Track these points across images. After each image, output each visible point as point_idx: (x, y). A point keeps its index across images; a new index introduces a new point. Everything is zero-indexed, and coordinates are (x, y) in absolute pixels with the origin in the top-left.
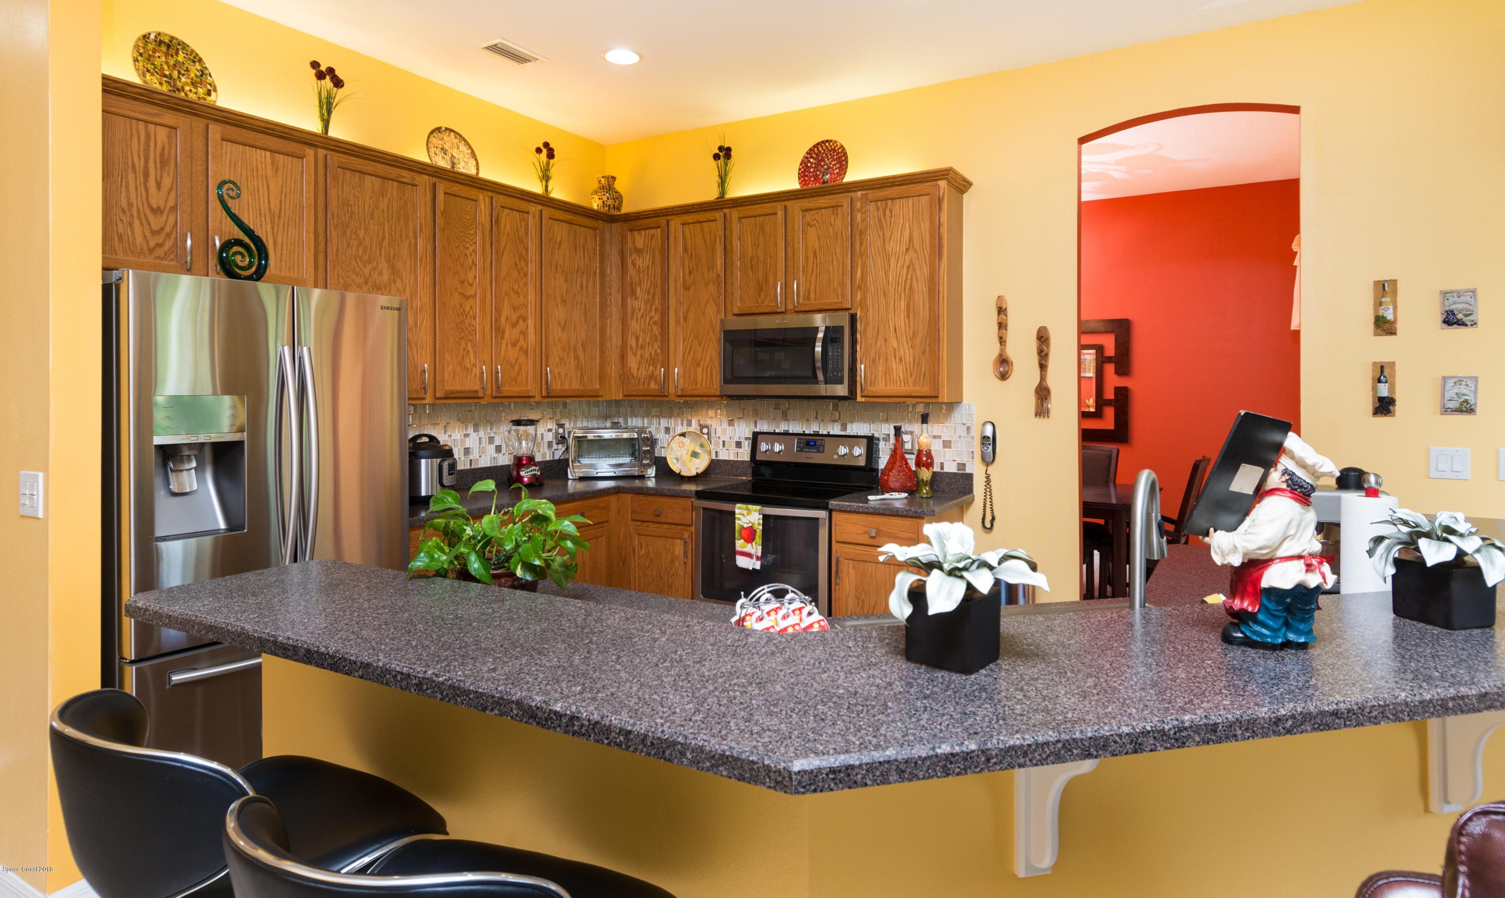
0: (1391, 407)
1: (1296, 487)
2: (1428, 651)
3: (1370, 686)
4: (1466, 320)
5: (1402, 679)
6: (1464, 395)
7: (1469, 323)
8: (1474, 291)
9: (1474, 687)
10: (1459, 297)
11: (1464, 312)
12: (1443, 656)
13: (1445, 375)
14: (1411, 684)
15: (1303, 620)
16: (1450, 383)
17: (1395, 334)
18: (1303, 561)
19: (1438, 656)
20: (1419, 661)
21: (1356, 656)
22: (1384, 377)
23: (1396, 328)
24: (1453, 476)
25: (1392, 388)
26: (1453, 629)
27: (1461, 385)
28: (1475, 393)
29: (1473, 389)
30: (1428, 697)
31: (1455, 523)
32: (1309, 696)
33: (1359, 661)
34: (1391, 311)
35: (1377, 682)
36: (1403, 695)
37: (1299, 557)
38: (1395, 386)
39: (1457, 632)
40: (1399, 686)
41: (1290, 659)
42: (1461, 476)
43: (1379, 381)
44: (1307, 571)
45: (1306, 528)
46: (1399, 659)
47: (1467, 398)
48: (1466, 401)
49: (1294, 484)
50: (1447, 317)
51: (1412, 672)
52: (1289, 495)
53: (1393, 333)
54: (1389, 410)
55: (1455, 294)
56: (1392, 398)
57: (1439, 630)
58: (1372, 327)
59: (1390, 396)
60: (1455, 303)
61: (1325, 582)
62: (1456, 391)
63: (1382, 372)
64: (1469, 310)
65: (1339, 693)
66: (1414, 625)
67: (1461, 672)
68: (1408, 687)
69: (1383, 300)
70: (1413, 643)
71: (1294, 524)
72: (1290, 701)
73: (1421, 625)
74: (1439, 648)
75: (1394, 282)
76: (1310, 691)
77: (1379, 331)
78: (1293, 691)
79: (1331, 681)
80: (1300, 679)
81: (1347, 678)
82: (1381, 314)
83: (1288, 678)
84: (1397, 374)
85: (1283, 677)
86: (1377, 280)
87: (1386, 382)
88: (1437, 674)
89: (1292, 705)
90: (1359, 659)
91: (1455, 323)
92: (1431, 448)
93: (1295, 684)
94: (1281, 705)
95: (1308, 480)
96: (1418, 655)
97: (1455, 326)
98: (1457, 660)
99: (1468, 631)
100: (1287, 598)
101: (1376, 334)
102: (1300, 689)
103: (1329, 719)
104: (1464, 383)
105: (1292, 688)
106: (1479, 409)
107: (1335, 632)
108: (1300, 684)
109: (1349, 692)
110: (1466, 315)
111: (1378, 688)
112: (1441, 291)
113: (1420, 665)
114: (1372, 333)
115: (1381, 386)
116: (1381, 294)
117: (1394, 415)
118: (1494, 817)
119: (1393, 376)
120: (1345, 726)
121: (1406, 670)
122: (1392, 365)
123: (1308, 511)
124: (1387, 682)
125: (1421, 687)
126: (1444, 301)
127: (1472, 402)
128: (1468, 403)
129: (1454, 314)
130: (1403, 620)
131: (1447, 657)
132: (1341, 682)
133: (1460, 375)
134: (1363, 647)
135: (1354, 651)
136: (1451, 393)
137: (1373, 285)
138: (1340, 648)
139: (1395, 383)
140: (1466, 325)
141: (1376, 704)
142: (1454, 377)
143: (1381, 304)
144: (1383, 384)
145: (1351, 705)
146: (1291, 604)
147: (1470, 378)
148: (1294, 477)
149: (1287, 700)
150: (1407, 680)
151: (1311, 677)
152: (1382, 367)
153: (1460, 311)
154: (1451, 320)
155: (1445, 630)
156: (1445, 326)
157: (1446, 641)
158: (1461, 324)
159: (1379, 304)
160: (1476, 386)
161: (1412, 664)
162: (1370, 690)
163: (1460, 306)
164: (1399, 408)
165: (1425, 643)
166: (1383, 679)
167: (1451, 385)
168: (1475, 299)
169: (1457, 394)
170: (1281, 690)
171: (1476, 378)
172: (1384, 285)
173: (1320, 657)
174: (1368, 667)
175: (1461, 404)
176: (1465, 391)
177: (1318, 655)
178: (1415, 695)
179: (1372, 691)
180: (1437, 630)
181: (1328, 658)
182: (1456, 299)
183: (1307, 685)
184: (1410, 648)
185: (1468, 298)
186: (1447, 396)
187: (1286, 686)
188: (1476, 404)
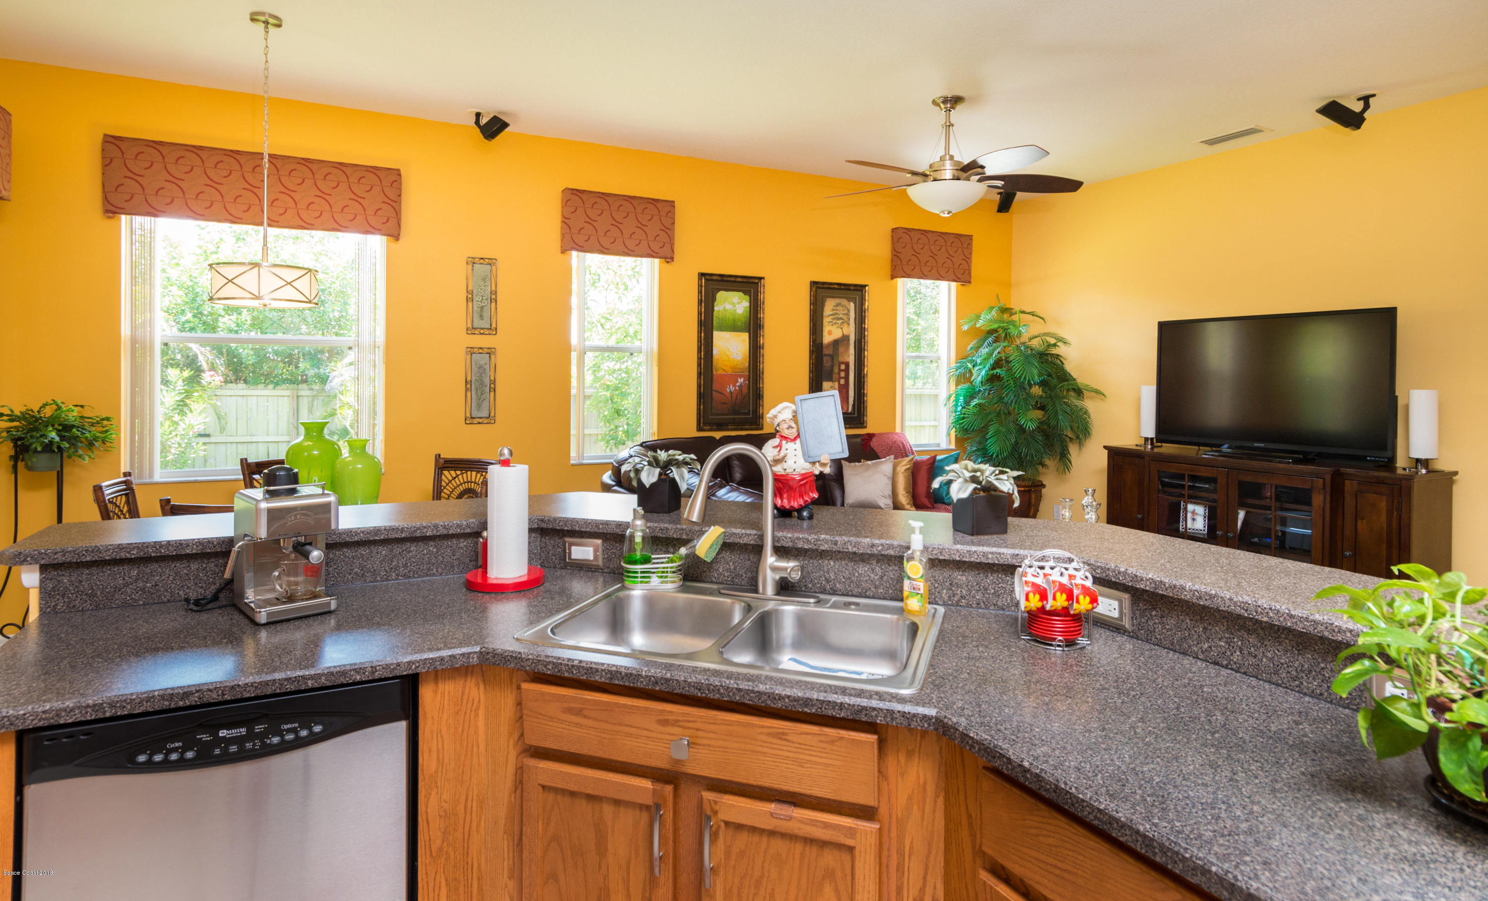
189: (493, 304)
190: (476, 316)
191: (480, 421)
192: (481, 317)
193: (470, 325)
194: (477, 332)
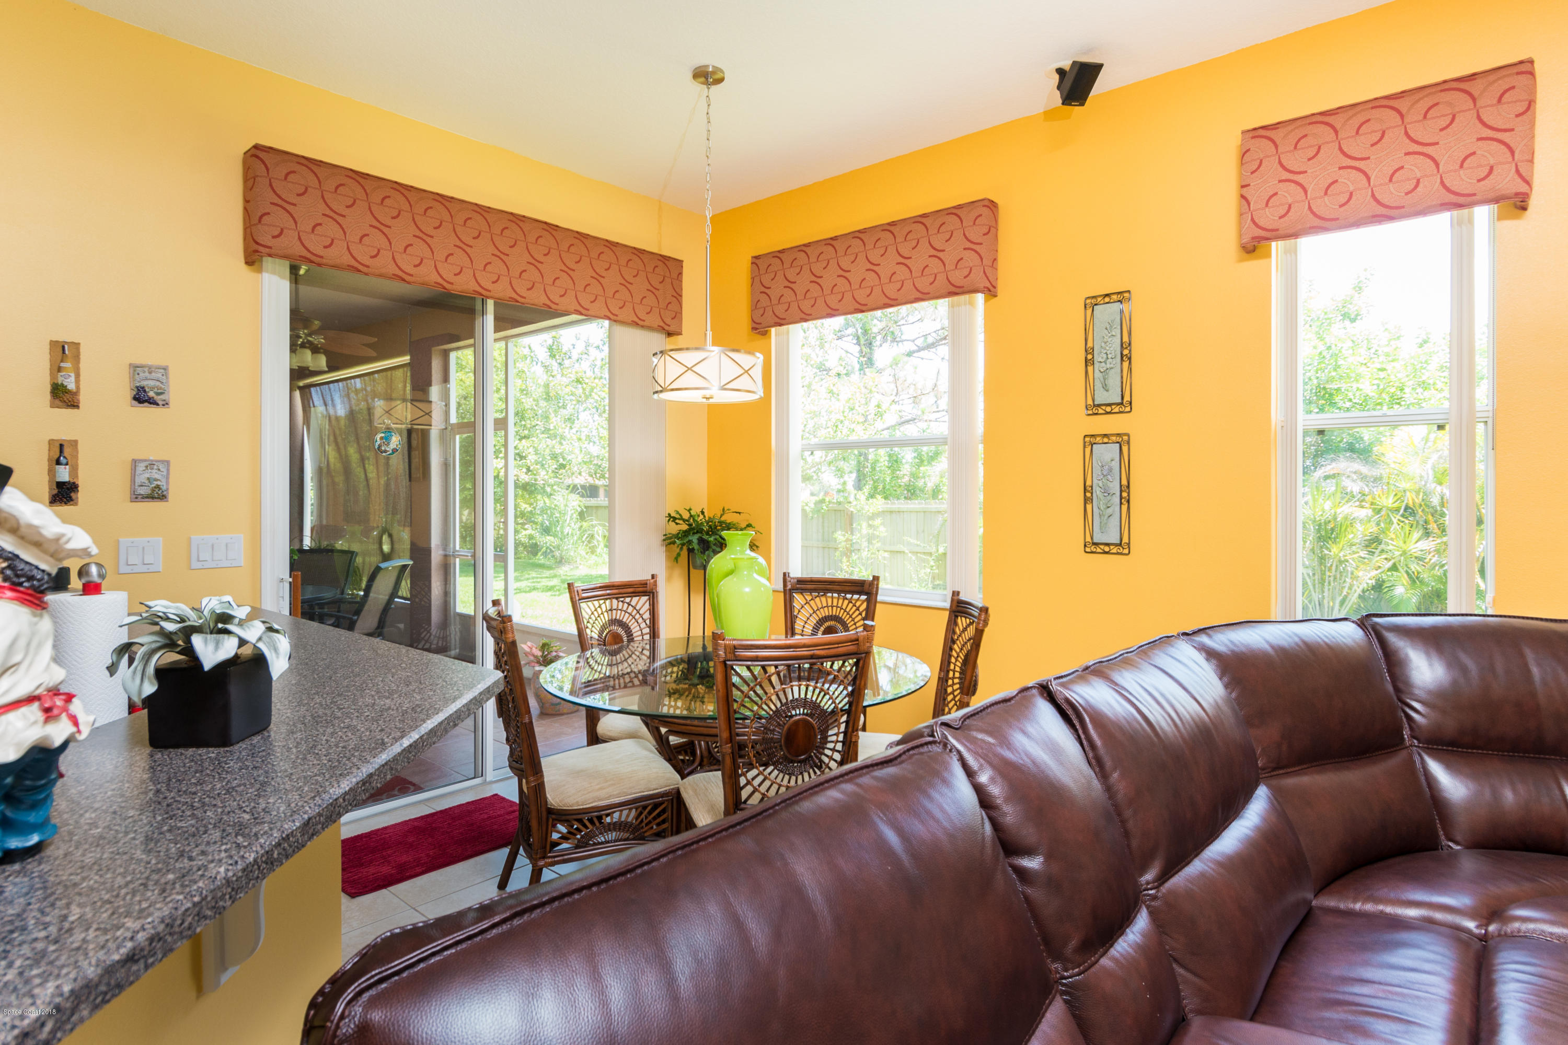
0: (72, 494)
1: (23, 579)
2: (218, 786)
3: (171, 876)
4: (158, 398)
5: (208, 843)
6: (156, 480)
7: (160, 403)
8: (165, 369)
9: (296, 816)
10: (150, 373)
11: (156, 390)
12: (239, 786)
13: (136, 457)
14: (224, 847)
15: (34, 806)
16: (140, 467)
17: (77, 407)
18: (36, 705)
19: (233, 788)
20: (215, 805)
21: (126, 833)
22: (65, 457)
23: (79, 400)
24: (144, 569)
25: (74, 471)
26: (232, 745)
27: (152, 469)
28: (167, 478)
29: (165, 473)
30: (251, 857)
31: (228, 608)
32: (78, 949)
33: (134, 839)
34: (73, 379)
35: (178, 865)
36: (222, 870)
37: (30, 699)
38: (77, 469)
39: (236, 747)
40: (210, 858)
41: (15, 884)
42: (152, 568)
43: (58, 462)
44: (47, 720)
45: (40, 645)
46: (189, 813)
47: (159, 483)
48: (158, 487)
49: (18, 576)
50: (137, 394)
51: (215, 826)
52: (9, 594)
53: (74, 405)
54: (70, 497)
55: (146, 369)
56: (74, 483)
57: (216, 750)
58: (48, 396)
59: (72, 481)
60: (147, 379)
61: (79, 731)
62: (147, 475)
63: (61, 451)
64: (161, 388)
65: (128, 914)
66: (182, 754)
67: (271, 800)
68: (223, 855)
69: (62, 365)
70: (193, 781)
71: (22, 643)
72: (45, 978)
73: (190, 751)
74: (229, 777)
75: (76, 346)
76: (78, 937)
77: (57, 402)
78: (43, 953)
79: (107, 897)
80: (48, 919)
81: (129, 878)
82: (60, 382)
83: (24, 929)
84: (80, 456)
85: (12, 932)
86: (54, 339)
87: (67, 464)
88: (247, 816)
89: (51, 986)
90: (132, 835)
91: (146, 401)
92: (121, 540)
93: (42, 934)
94: (28, 1001)
95: (43, 566)
96: (208, 796)
97: (146, 404)
98: (258, 786)
99: (248, 742)
100: (5, 778)
101: (52, 406)
102: (56, 942)
103: (121, 974)
104: (155, 467)
105: (40, 946)
106: (171, 496)
107: (79, 803)
108: (53, 929)
109: (144, 905)
110: (158, 394)
111: (184, 876)
112: (130, 365)
113: (220, 810)
114: (48, 403)
115: (60, 469)
116: (60, 358)
117: (76, 504)
118: (366, 996)
119: (76, 457)
120: (147, 967)
121: (205, 826)
122: (74, 443)
123: (41, 616)
124: (191, 859)
125: (238, 846)
126: (134, 375)
127: (164, 488)
128: (160, 489)
129: (145, 391)
130: (166, 752)
131: (245, 785)
132: (123, 891)
133: (151, 458)
134: (131, 813)
135: (120, 825)
136: (142, 478)
137: (48, 347)
138: (97, 827)
139: (77, 465)
140: (158, 404)
141: (189, 905)
142: (145, 461)
143: (60, 369)
144: (63, 467)
145: (154, 927)
146: (13, 787)
147: (162, 462)
148: (17, 563)
149: (37, 981)
150: (215, 843)
151: (68, 905)
152: (61, 446)
153: (152, 389)
154: (141, 397)
155: (222, 749)
156: (135, 403)
157: (232, 764)
158: (152, 402)
159: (57, 369)
160: (168, 470)
161: (208, 813)
162: (174, 883)
163: (152, 383)
164: (82, 495)
165: (207, 774)
166: (182, 855)
167: (141, 469)
168: (167, 378)
169: (148, 479)
170: (18, 963)
171: (168, 462)
172: (63, 347)
173: (69, 858)
174: (152, 845)
175: (153, 490)
176: (157, 476)
177: (66, 855)
178: (236, 862)
179: (177, 886)
180: (213, 753)
181: (83, 855)
182: (147, 374)
183: (66, 925)
184: (194, 790)
185: (160, 375)
186: (138, 480)
187: (26, 950)
188: (167, 489)
189: (1126, 364)
190: (1098, 385)
191: (1107, 549)
192: (1105, 388)
193: (1090, 402)
194: (1101, 411)
